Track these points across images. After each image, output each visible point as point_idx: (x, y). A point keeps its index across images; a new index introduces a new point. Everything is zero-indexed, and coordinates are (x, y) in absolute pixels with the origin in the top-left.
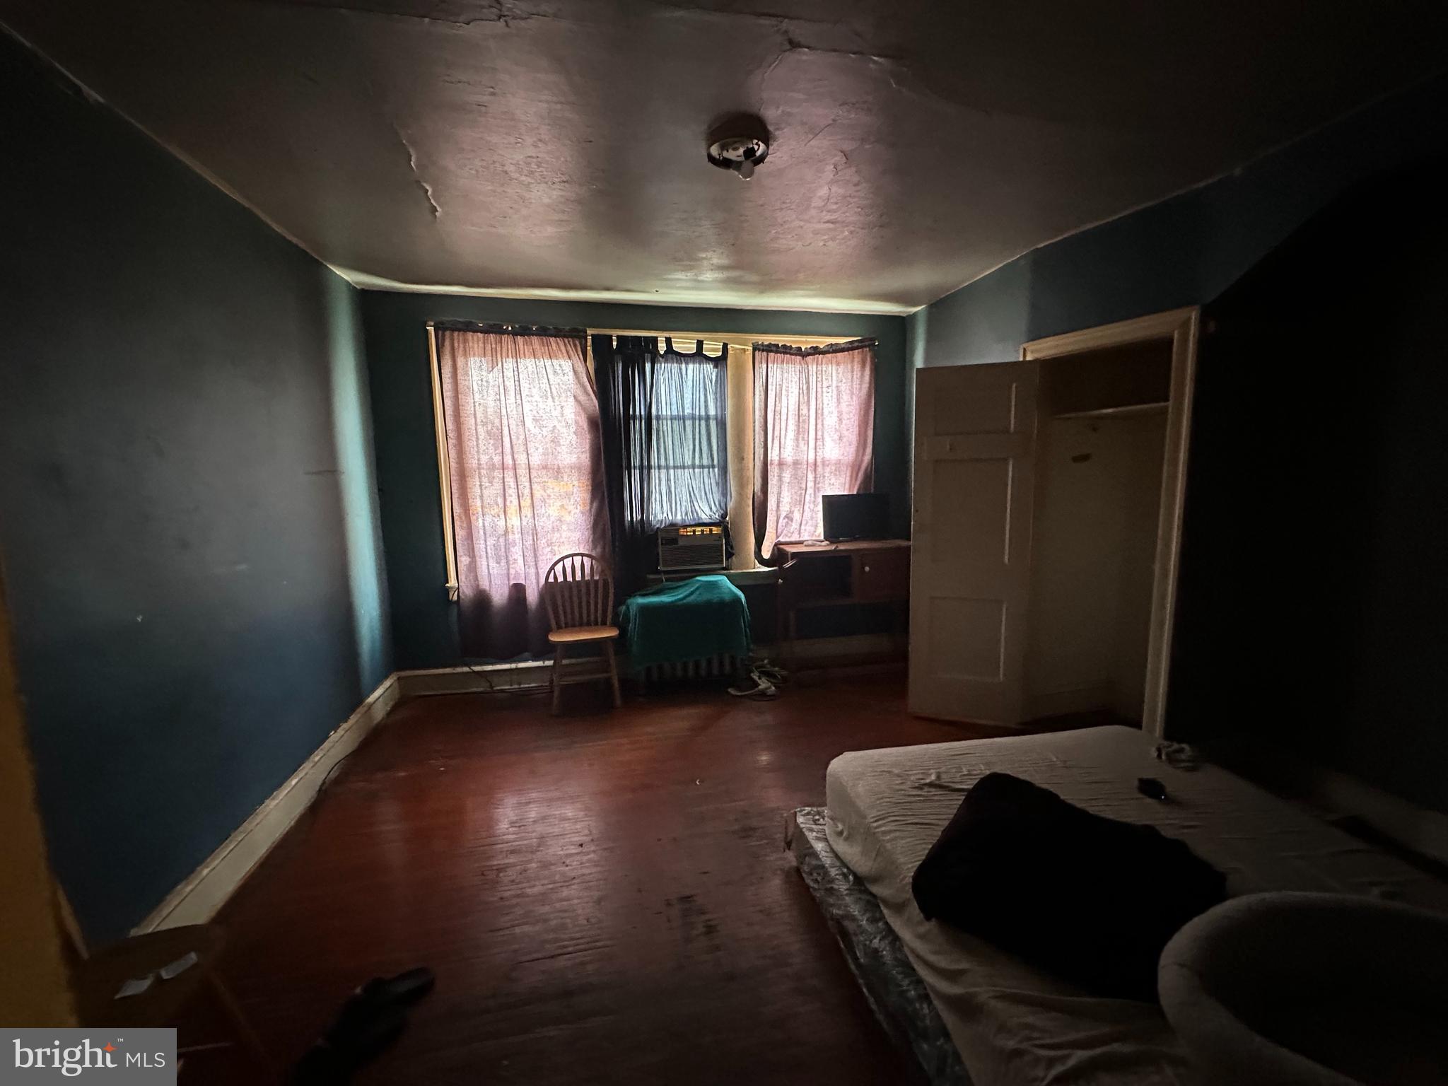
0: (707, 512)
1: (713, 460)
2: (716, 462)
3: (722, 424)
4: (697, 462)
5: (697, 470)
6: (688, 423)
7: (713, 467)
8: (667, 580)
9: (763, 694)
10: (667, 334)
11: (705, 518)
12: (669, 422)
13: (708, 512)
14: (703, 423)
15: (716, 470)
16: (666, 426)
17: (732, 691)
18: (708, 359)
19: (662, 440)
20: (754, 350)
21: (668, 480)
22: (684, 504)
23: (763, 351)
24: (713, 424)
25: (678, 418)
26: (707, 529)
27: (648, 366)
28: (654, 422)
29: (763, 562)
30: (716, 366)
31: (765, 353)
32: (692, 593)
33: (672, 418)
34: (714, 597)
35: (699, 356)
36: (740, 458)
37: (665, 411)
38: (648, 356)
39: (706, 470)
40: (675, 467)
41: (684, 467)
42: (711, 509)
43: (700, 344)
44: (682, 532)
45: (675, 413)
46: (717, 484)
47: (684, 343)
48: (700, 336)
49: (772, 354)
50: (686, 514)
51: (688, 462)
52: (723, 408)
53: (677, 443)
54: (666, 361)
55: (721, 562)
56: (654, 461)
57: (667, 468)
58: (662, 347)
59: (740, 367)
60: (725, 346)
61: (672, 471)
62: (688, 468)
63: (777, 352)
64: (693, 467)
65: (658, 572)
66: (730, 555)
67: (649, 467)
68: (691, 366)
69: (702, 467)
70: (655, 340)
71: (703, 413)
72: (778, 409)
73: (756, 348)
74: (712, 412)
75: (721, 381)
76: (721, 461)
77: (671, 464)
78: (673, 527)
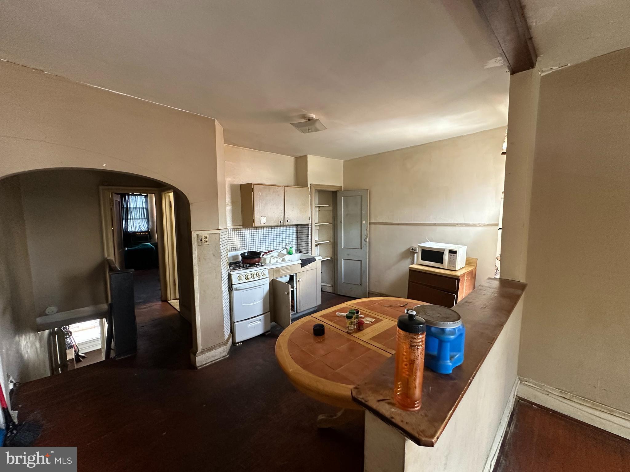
1: (145, 217)
3: (147, 209)
4: (141, 218)
5: (141, 220)
6: (138, 209)
7: (145, 219)
8: (134, 244)
11: (143, 230)
14: (142, 209)
16: (132, 210)
19: (131, 213)
21: (133, 222)
22: (137, 227)
24: (145, 210)
26: (144, 233)
27: (127, 197)
28: (129, 209)
30: (145, 197)
33: (134, 208)
34: (147, 248)
37: (132, 206)
38: (127, 195)
39: (143, 220)
42: (145, 228)
44: (137, 233)
46: (146, 223)
50: (138, 230)
51: (138, 218)
52: (147, 206)
53: (135, 214)
54: (132, 195)
55: (148, 240)
56: (129, 218)
61: (134, 220)
66: (151, 239)
68: (138, 197)
71: (142, 207)
75: (146, 201)
78: (135, 233)
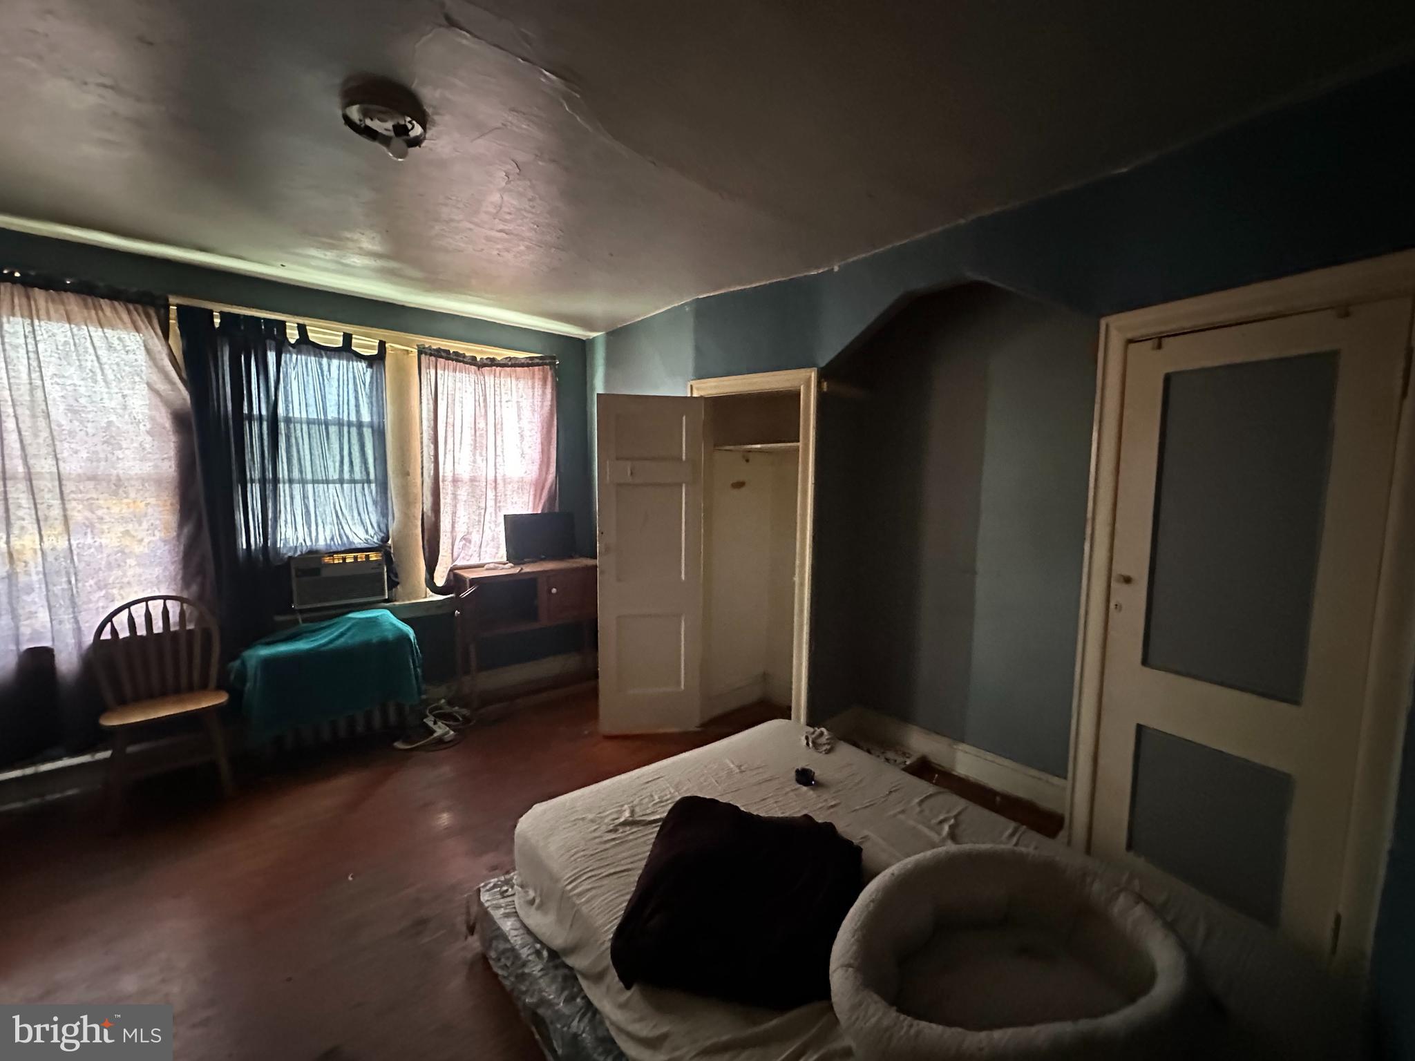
0: (361, 532)
1: (368, 474)
2: (372, 476)
3: (379, 433)
4: (347, 476)
5: (346, 486)
6: (333, 430)
7: (369, 482)
8: (305, 621)
9: (440, 741)
10: (301, 321)
11: (358, 542)
12: (305, 427)
13: (363, 535)
14: (354, 431)
15: (373, 486)
16: (301, 432)
17: (399, 745)
18: (360, 357)
19: (294, 450)
20: (420, 353)
21: (305, 497)
22: (327, 526)
23: (431, 355)
24: (367, 433)
25: (318, 422)
26: (361, 557)
27: (271, 357)
28: (282, 426)
29: (436, 590)
30: (370, 366)
31: (433, 358)
32: (342, 635)
33: (309, 422)
34: (374, 637)
35: (346, 350)
36: (405, 473)
37: (298, 414)
38: (270, 343)
39: (359, 486)
40: (314, 482)
41: (327, 482)
42: (367, 532)
43: (348, 338)
44: (327, 560)
45: (313, 416)
46: (375, 503)
47: (325, 333)
48: (349, 329)
49: (441, 361)
50: (332, 538)
51: (334, 475)
52: (381, 415)
53: (317, 452)
54: (299, 352)
55: (384, 594)
56: (283, 473)
57: (303, 482)
58: (293, 335)
59: (402, 371)
60: (382, 345)
61: (310, 487)
62: (334, 482)
63: (448, 359)
64: (341, 481)
65: (293, 611)
66: (393, 584)
67: (276, 480)
68: (335, 362)
69: (353, 481)
70: (282, 324)
71: (353, 418)
72: (450, 420)
73: (422, 351)
74: (366, 418)
75: (377, 386)
76: (380, 477)
77: (309, 477)
78: (313, 556)
